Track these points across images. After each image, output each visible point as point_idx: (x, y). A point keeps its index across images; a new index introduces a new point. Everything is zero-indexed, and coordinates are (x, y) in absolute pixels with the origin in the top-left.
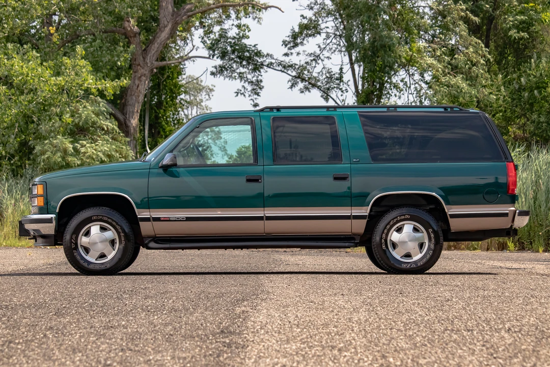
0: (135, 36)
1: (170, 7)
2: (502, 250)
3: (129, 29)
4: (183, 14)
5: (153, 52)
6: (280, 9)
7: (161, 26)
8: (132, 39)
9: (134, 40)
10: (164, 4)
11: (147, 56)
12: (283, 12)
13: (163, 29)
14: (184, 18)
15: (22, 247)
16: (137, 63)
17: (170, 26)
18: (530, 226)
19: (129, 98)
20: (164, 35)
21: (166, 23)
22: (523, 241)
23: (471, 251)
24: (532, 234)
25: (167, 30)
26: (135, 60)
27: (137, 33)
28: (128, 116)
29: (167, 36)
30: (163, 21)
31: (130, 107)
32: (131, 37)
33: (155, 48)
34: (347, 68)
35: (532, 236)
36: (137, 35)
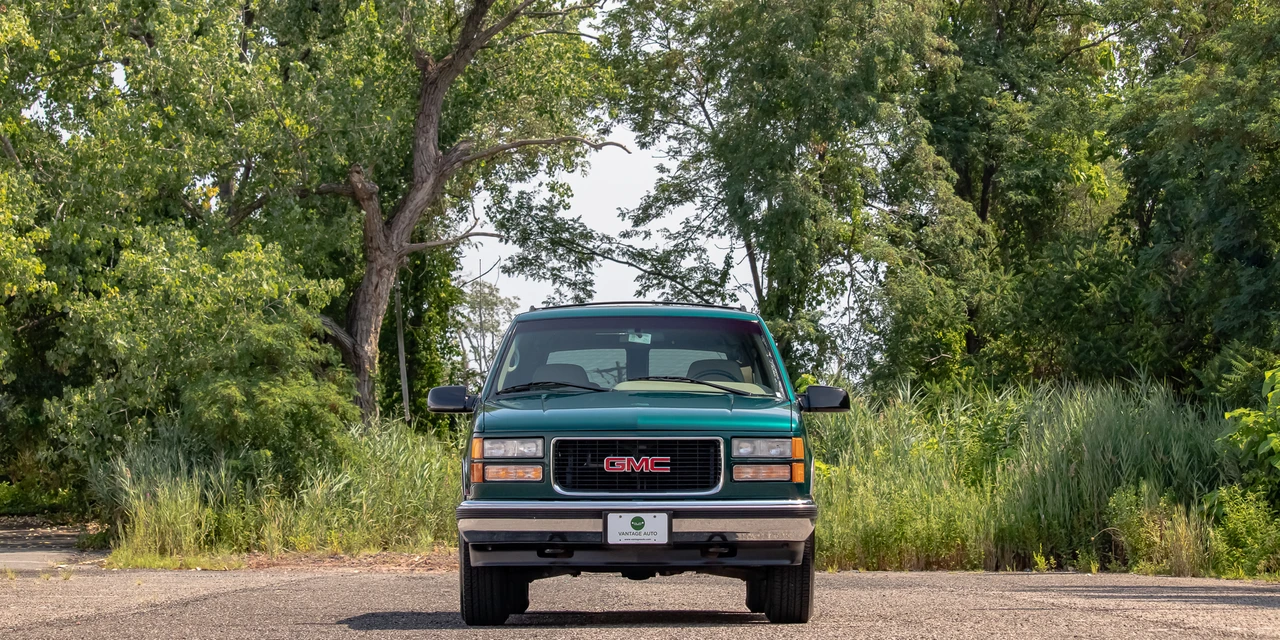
0: (370, 198)
1: (432, 147)
2: (1022, 570)
3: (360, 186)
4: (454, 159)
5: (403, 226)
6: (624, 148)
7: (416, 180)
8: (366, 203)
9: (369, 206)
10: (421, 143)
11: (393, 233)
12: (629, 153)
13: (419, 186)
14: (455, 166)
15: (165, 568)
16: (375, 245)
17: (431, 181)
18: (1072, 527)
19: (360, 307)
20: (422, 195)
21: (425, 174)
22: (1058, 552)
23: (967, 570)
24: (1075, 540)
25: (428, 186)
26: (371, 241)
27: (374, 193)
28: (358, 339)
29: (426, 198)
30: (419, 172)
31: (363, 323)
32: (363, 200)
33: (405, 219)
34: (740, 253)
35: (1075, 543)
36: (374, 196)
